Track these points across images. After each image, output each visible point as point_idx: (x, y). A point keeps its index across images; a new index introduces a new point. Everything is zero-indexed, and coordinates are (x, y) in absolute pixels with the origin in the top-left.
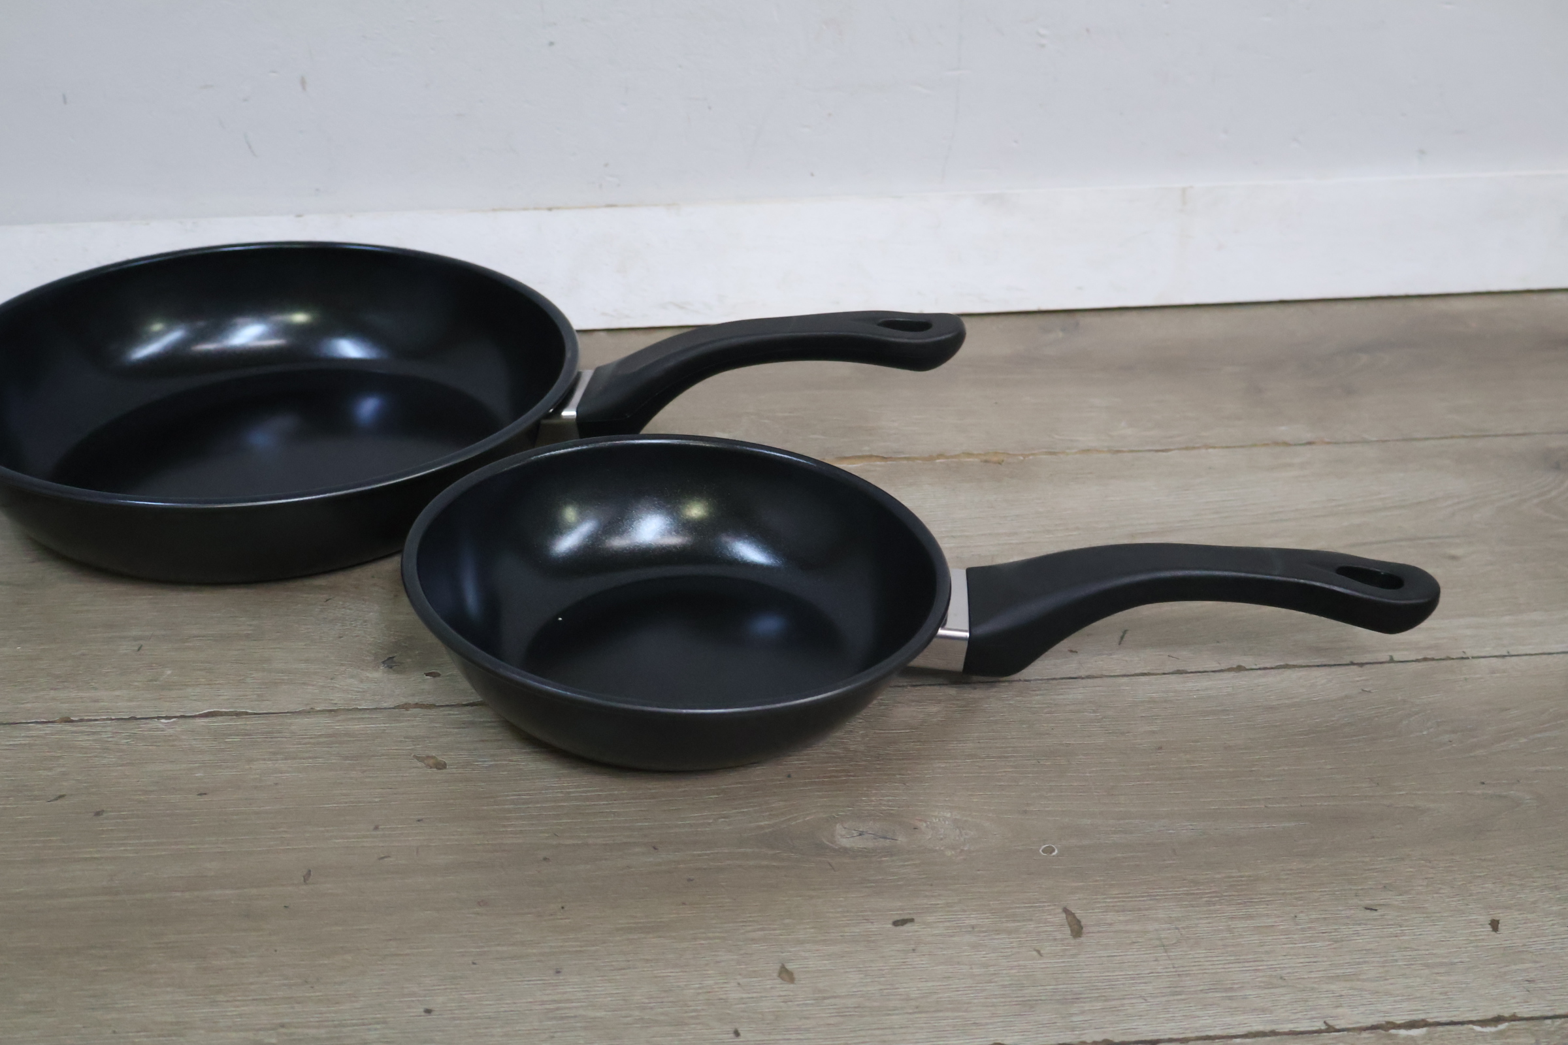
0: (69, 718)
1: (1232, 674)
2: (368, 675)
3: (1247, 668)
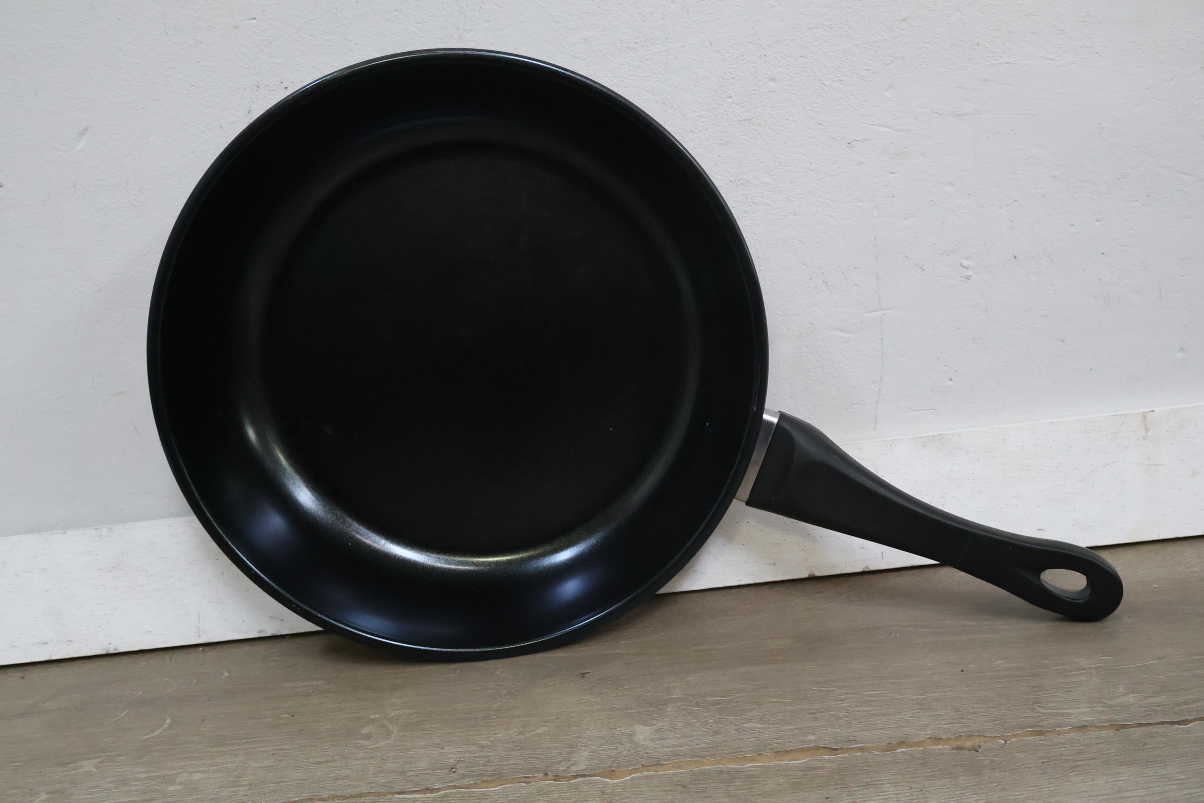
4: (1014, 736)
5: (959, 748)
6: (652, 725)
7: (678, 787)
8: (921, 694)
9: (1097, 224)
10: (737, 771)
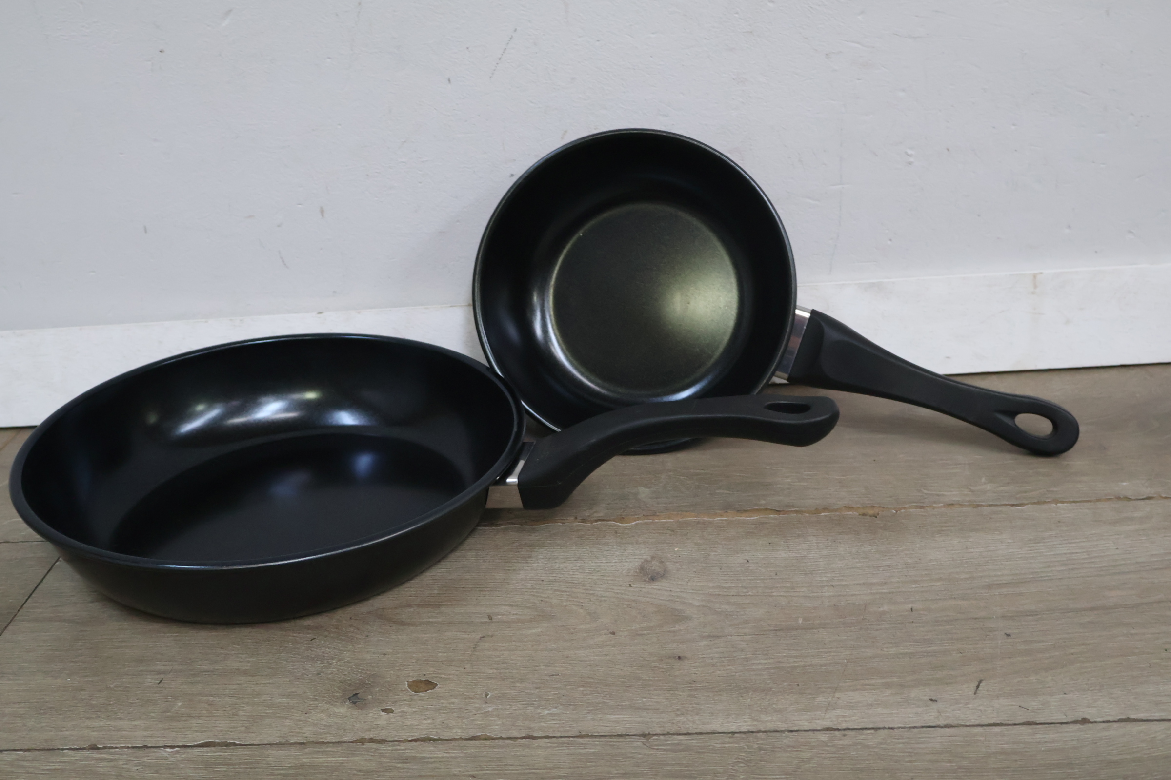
0: (96, 746)
1: (1078, 726)
2: (336, 710)
3: (1092, 720)
4: (904, 508)
5: (864, 515)
6: (651, 487)
7: (668, 531)
8: (843, 476)
9: (1013, 127)
10: (710, 523)
